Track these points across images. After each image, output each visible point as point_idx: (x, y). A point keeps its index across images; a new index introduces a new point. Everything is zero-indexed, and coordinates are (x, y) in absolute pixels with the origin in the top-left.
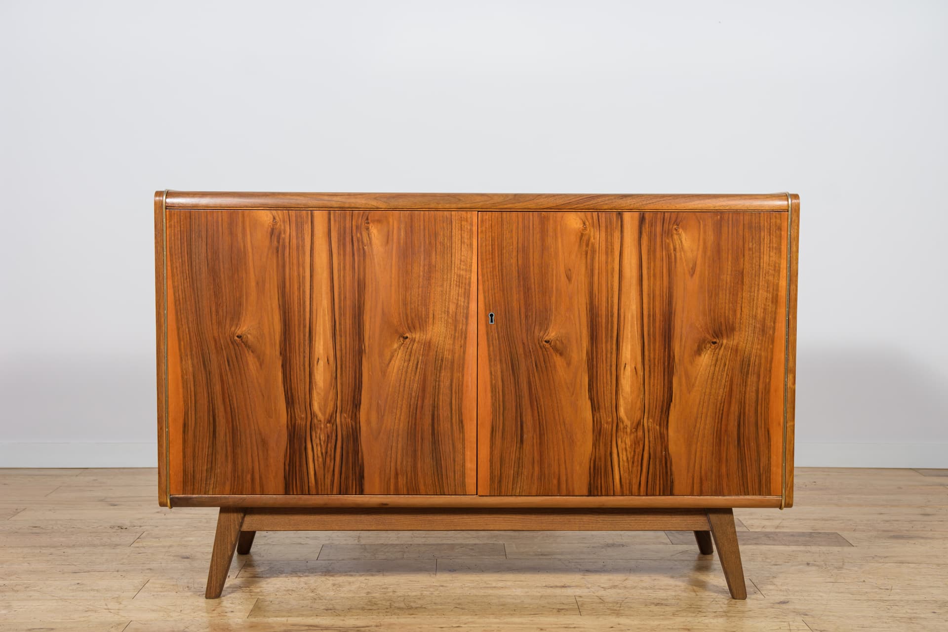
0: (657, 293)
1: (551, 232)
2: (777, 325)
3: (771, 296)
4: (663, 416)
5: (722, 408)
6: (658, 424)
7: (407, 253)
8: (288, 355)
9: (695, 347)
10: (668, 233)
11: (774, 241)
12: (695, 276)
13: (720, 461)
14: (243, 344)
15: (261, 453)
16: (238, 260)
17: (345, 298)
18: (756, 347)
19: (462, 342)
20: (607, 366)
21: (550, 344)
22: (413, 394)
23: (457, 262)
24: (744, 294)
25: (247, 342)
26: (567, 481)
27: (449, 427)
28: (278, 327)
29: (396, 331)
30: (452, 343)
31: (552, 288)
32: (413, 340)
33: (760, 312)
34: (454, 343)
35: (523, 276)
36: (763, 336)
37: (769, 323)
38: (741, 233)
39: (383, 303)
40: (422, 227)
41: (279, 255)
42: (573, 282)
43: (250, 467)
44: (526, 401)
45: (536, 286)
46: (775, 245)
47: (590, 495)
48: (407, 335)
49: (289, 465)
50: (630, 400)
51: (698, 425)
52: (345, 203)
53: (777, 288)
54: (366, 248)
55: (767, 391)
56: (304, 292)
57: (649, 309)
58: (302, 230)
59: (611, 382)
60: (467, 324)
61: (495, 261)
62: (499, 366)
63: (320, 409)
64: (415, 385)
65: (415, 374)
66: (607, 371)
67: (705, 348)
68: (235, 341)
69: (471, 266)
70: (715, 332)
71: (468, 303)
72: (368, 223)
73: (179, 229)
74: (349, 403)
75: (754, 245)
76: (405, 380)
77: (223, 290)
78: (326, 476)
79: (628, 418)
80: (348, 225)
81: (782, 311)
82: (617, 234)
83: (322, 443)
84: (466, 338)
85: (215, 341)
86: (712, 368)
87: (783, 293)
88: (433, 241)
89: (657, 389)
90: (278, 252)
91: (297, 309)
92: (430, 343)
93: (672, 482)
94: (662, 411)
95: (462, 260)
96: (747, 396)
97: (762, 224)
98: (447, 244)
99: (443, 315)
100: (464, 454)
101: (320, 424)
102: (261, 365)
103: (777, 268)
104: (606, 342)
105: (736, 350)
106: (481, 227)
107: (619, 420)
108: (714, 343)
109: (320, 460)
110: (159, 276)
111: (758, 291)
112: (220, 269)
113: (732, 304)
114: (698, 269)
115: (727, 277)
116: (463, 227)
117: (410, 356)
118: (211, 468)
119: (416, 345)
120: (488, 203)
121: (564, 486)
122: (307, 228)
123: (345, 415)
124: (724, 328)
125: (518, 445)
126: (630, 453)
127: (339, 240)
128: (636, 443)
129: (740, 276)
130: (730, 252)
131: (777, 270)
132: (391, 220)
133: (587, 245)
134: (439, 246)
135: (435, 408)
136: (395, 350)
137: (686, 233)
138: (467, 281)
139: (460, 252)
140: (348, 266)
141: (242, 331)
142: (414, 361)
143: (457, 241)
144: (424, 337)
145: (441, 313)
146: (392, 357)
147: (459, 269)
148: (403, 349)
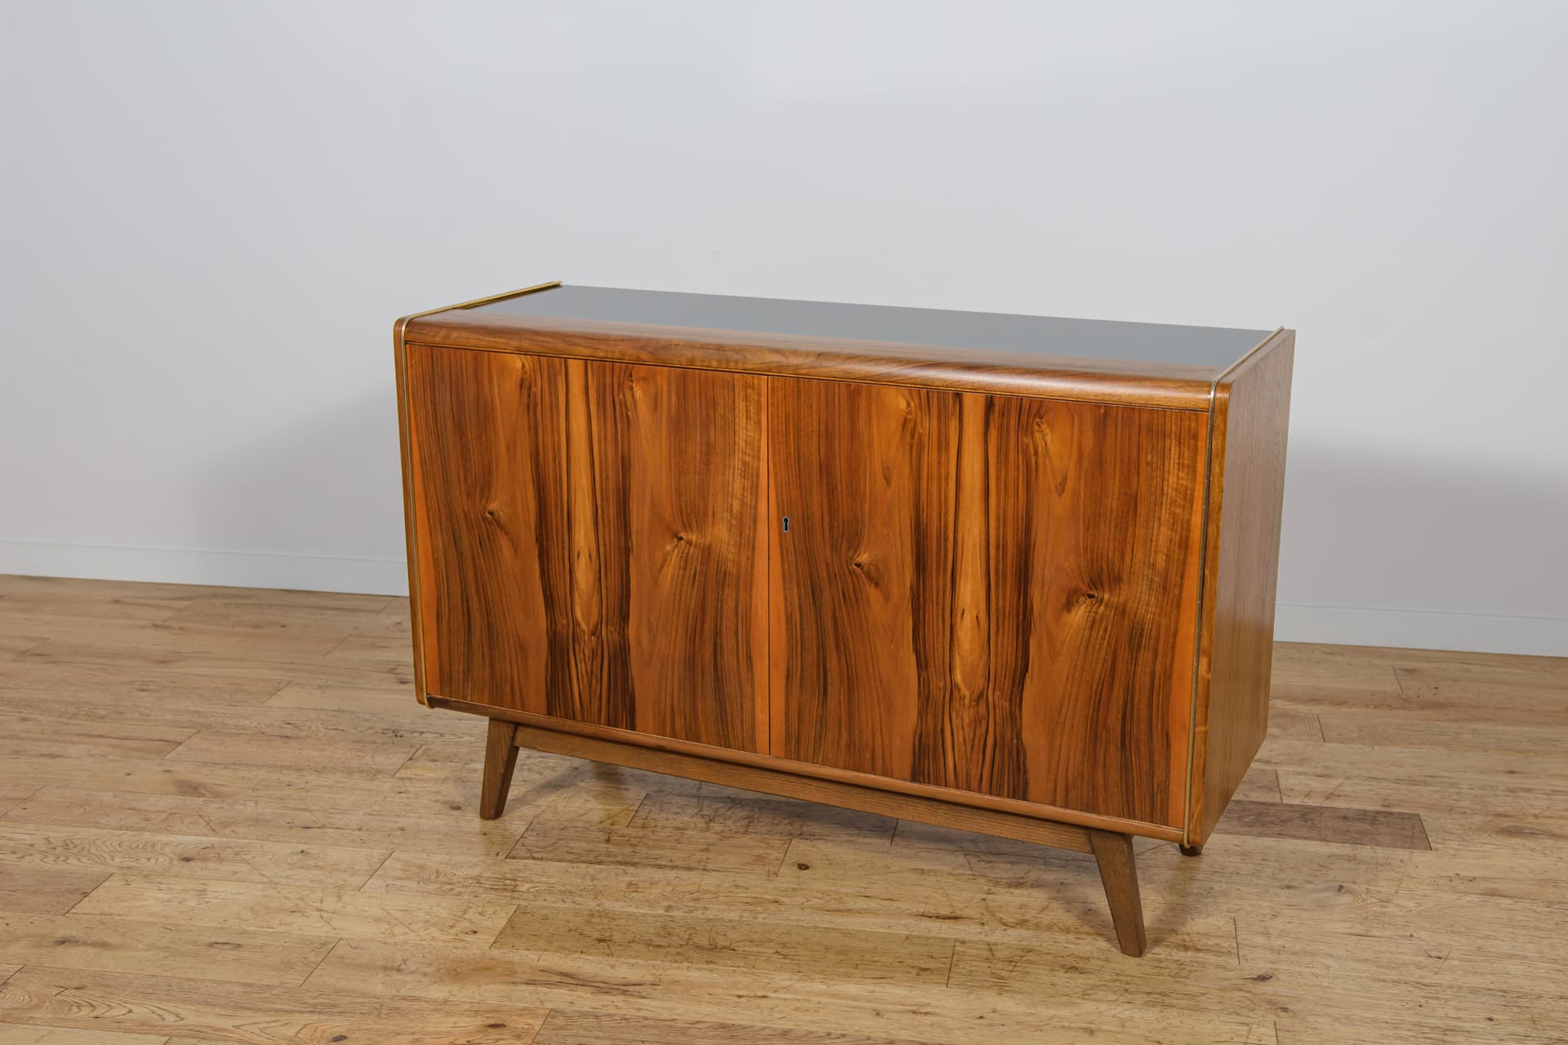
0: (1010, 515)
1: (863, 414)
2: (1186, 581)
3: (1177, 538)
4: (1015, 689)
5: (1099, 691)
6: (1008, 700)
7: (679, 425)
8: (545, 542)
9: (1063, 600)
10: (1025, 428)
11: (1186, 455)
12: (1064, 495)
13: (1095, 765)
14: (495, 523)
15: (520, 661)
16: (485, 414)
17: (607, 477)
18: (1153, 610)
19: (749, 553)
20: (938, 609)
21: (862, 569)
22: (691, 614)
23: (742, 444)
24: (1137, 531)
25: (498, 520)
26: (883, 756)
27: (735, 662)
28: (532, 506)
29: (669, 529)
30: (737, 552)
31: (865, 491)
32: (689, 543)
33: (1161, 560)
34: (739, 554)
35: (826, 471)
36: (1164, 594)
37: (1174, 578)
38: (1135, 438)
39: (652, 489)
40: (698, 392)
41: (531, 415)
42: (892, 485)
43: (509, 675)
44: (830, 642)
45: (844, 485)
46: (1186, 462)
47: (913, 779)
48: (683, 535)
49: (551, 680)
50: (969, 661)
51: (1064, 710)
52: (605, 352)
53: (1188, 525)
54: (629, 413)
55: (1168, 676)
56: (559, 464)
57: (998, 534)
58: (556, 382)
59: (944, 632)
60: (755, 530)
61: (790, 448)
62: (795, 591)
63: (583, 615)
64: (693, 602)
65: (693, 586)
66: (938, 615)
67: (1077, 602)
68: (487, 518)
69: (759, 451)
70: (1092, 581)
71: (757, 502)
72: (632, 381)
73: (421, 371)
74: (616, 614)
75: (1155, 459)
76: (681, 594)
77: (471, 451)
78: (592, 701)
79: (965, 685)
80: (608, 381)
81: (1194, 561)
82: (954, 424)
83: (587, 659)
84: (754, 547)
85: (466, 515)
86: (1087, 633)
87: (1196, 535)
88: (711, 413)
89: (1007, 651)
90: (529, 409)
92: (709, 547)
93: (1026, 783)
94: (1013, 683)
95: (748, 442)
96: (1138, 678)
97: (1168, 428)
98: (728, 417)
99: (725, 514)
100: (753, 701)
101: (584, 636)
102: (516, 553)
103: (1188, 497)
104: (938, 575)
105: (1122, 611)
106: (772, 397)
107: (954, 688)
108: (1091, 596)
109: (585, 680)
111: (1159, 528)
112: (466, 425)
113: (1119, 542)
114: (1070, 485)
115: (1113, 503)
116: (748, 396)
117: (686, 563)
118: (469, 669)
119: (692, 549)
120: (781, 364)
121: (879, 762)
122: (561, 382)
123: (612, 629)
124: (1105, 576)
125: (821, 700)
126: (969, 733)
127: (598, 403)
128: (976, 721)
129: (1131, 503)
130: (1118, 465)
131: (1189, 499)
132: (659, 380)
133: (912, 436)
134: (719, 419)
135: (717, 634)
136: (668, 553)
137: (1052, 430)
138: (755, 471)
139: (745, 431)
140: (609, 437)
141: (493, 506)
142: (690, 569)
143: (741, 415)
144: (703, 540)
145: (723, 512)
146: (665, 561)
147: (744, 453)
148: (678, 552)
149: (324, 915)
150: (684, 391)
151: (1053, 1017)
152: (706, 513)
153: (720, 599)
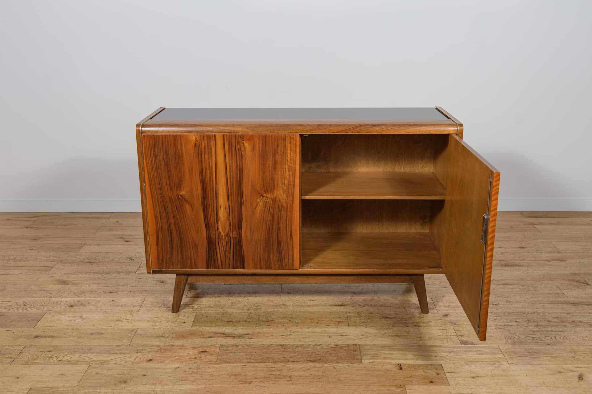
7: (263, 156)
8: (206, 204)
14: (183, 199)
15: (194, 250)
16: (179, 158)
17: (233, 177)
19: (292, 198)
22: (268, 223)
23: (289, 159)
25: (185, 199)
27: (286, 239)
28: (200, 191)
29: (259, 193)
30: (286, 199)
32: (267, 197)
34: (287, 199)
39: (252, 179)
40: (271, 142)
41: (199, 157)
43: (190, 256)
48: (264, 195)
49: (208, 256)
52: (231, 130)
54: (242, 152)
56: (212, 175)
58: (210, 144)
60: (294, 190)
63: (222, 230)
64: (269, 219)
65: (269, 213)
68: (179, 198)
69: (296, 161)
71: (294, 180)
72: (243, 140)
73: (149, 144)
74: (236, 227)
76: (264, 216)
77: (172, 173)
78: (226, 261)
80: (233, 141)
83: (224, 246)
84: (293, 196)
85: (170, 198)
88: (276, 149)
90: (198, 155)
91: (209, 183)
92: (276, 198)
95: (291, 158)
98: (283, 151)
99: (282, 186)
100: (293, 251)
101: (223, 237)
102: (192, 209)
109: (223, 253)
110: (141, 167)
112: (170, 164)
116: (291, 142)
117: (266, 205)
118: (171, 257)
119: (268, 200)
120: (304, 130)
122: (213, 143)
123: (235, 233)
127: (229, 149)
132: (255, 139)
134: (279, 152)
135: (278, 229)
136: (259, 202)
138: (294, 169)
139: (290, 155)
140: (234, 162)
141: (183, 193)
142: (268, 207)
143: (288, 149)
144: (273, 196)
145: (281, 185)
146: (257, 205)
147: (290, 163)
148: (263, 202)
149: (129, 321)
150: (265, 142)
151: (385, 333)
152: (274, 185)
153: (280, 216)
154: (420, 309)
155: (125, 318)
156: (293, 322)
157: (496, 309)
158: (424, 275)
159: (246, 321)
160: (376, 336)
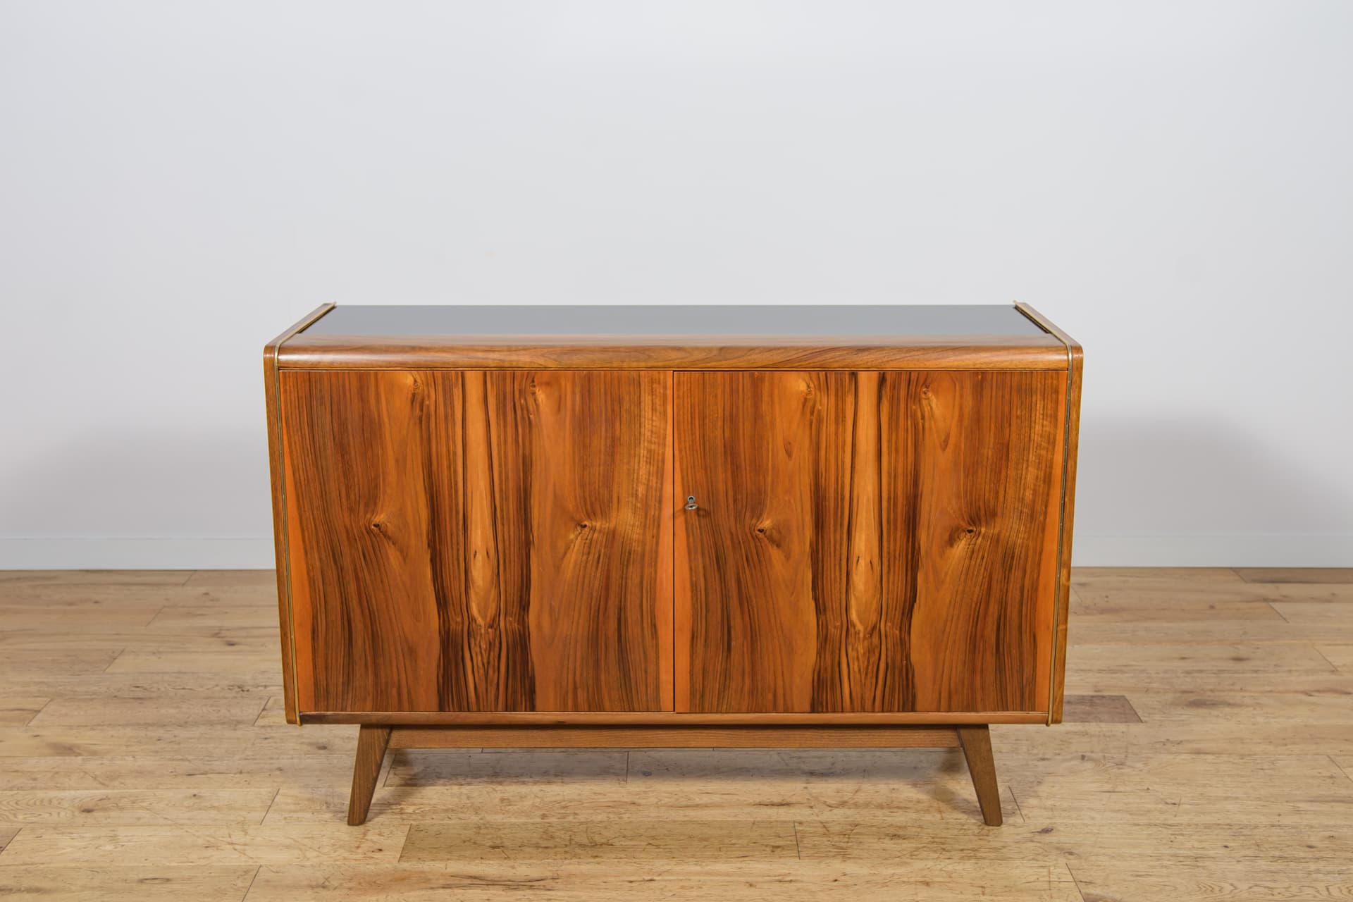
0: (900, 471)
1: (766, 398)
2: (1050, 509)
3: (1042, 475)
4: (905, 619)
5: (977, 609)
6: (898, 629)
7: (583, 425)
8: (438, 548)
9: (946, 537)
10: (914, 397)
11: (1049, 407)
12: (947, 450)
13: (973, 671)
14: (381, 535)
15: (408, 663)
16: (371, 431)
17: (507, 478)
18: (1023, 536)
19: (655, 531)
20: (835, 560)
21: (765, 534)
22: (595, 594)
23: (648, 434)
24: (1009, 472)
25: (386, 532)
26: (784, 695)
27: (639, 631)
28: (424, 513)
29: (572, 519)
30: (642, 531)
31: (768, 465)
32: (593, 529)
33: (1029, 494)
34: (644, 534)
35: (731, 451)
36: (1031, 522)
37: (1039, 507)
38: (1007, 397)
39: (555, 485)
40: (602, 390)
41: (423, 427)
42: (793, 457)
43: (396, 679)
44: (734, 603)
45: (747, 461)
46: (1049, 412)
47: (813, 711)
48: (586, 523)
49: (443, 677)
50: (864, 600)
51: (947, 630)
52: (503, 361)
53: (1050, 465)
54: (531, 416)
55: (1035, 589)
56: (455, 471)
57: (889, 491)
58: (452, 395)
59: (841, 579)
60: (660, 509)
61: (695, 433)
62: (700, 560)
63: (479, 611)
64: (597, 583)
65: (597, 568)
66: (835, 565)
67: (958, 537)
68: (372, 531)
69: (665, 438)
70: (971, 519)
71: (662, 484)
72: (534, 386)
73: (296, 395)
74: (515, 604)
75: (1023, 413)
76: (584, 577)
77: (355, 469)
78: (489, 690)
79: (861, 622)
80: (509, 389)
81: (1056, 492)
82: (850, 399)
83: (483, 652)
84: (659, 526)
85: (347, 532)
86: (967, 561)
87: (1058, 471)
88: (617, 408)
89: (898, 587)
90: (421, 422)
91: (447, 492)
92: (614, 531)
93: (914, 697)
94: (903, 614)
95: (654, 431)
96: (1010, 594)
97: (1034, 386)
98: (634, 412)
99: (630, 499)
100: (657, 665)
101: (480, 629)
102: (405, 560)
103: (1051, 441)
104: (835, 531)
105: (996, 540)
106: (678, 390)
107: (850, 624)
108: (970, 531)
109: (482, 671)
110: (274, 452)
111: (1027, 468)
112: (349, 445)
113: (994, 484)
114: (952, 441)
115: (988, 452)
116: (654, 390)
117: (590, 548)
118: (348, 681)
119: (596, 535)
120: (685, 360)
121: (780, 702)
122: (457, 392)
123: (511, 619)
124: (982, 513)
125: (725, 654)
126: (863, 662)
127: (498, 408)
128: (870, 651)
129: (1004, 450)
130: (993, 420)
131: (1051, 442)
132: (563, 384)
133: (812, 413)
134: (624, 415)
135: (621, 610)
136: (572, 540)
137: (937, 397)
138: (660, 458)
139: (650, 422)
140: (509, 440)
141: (380, 518)
142: (594, 554)
143: (646, 409)
144: (607, 525)
145: (628, 497)
146: (567, 548)
147: (650, 442)
148: (582, 539)
149: (237, 847)
150: (589, 391)
151: (893, 875)
152: (611, 497)
153: (624, 576)
154: (980, 815)
155: (229, 840)
156: (658, 846)
157: (1175, 816)
158: (991, 726)
159: (537, 846)
160: (868, 882)
